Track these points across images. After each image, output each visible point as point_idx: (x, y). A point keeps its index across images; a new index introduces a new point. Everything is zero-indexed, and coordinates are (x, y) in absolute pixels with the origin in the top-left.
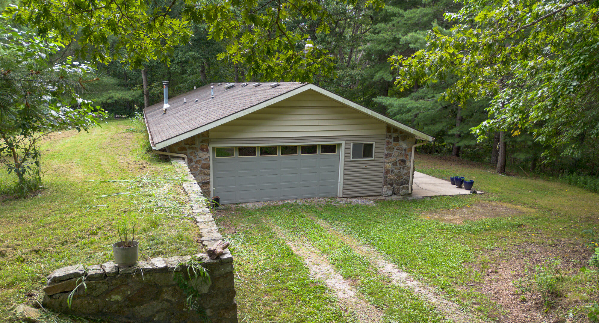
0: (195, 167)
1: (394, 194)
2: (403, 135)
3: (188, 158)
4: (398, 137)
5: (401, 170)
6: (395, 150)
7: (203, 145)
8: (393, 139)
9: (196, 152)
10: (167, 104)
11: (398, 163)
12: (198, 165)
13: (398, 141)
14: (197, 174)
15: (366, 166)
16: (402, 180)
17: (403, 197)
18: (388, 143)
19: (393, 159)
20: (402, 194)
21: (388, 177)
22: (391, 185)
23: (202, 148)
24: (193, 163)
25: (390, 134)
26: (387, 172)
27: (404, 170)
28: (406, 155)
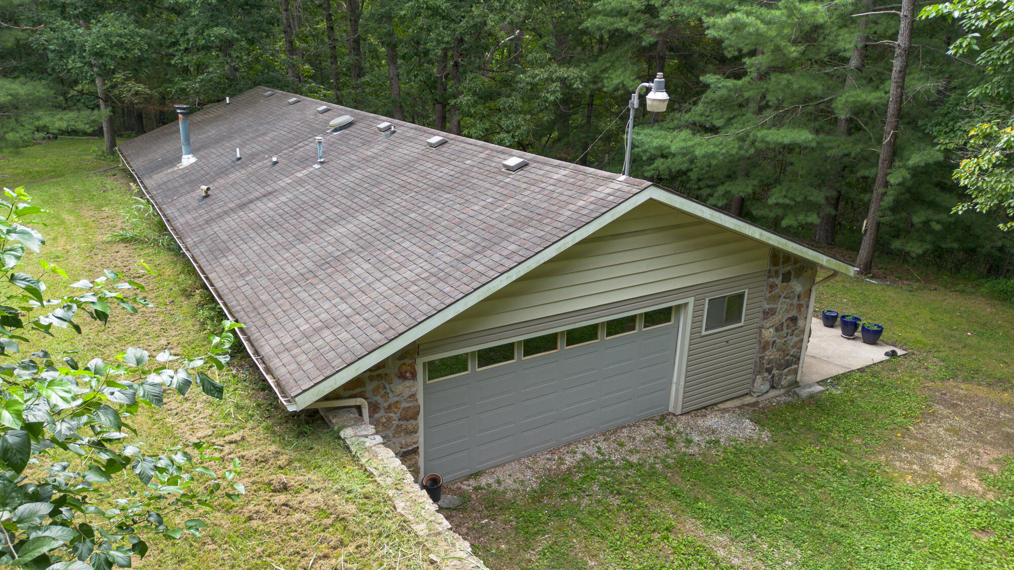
0: (384, 420)
1: (773, 387)
2: (798, 265)
3: (369, 404)
4: (789, 273)
5: (789, 337)
6: (782, 300)
7: (404, 364)
8: (780, 278)
9: (387, 386)
10: (190, 156)
11: (785, 325)
12: (392, 415)
13: (789, 281)
14: (391, 435)
15: (727, 342)
16: (788, 358)
17: (786, 389)
18: (772, 287)
19: (776, 319)
20: (786, 385)
21: (766, 358)
22: (769, 371)
23: (401, 373)
24: (382, 413)
25: (777, 268)
26: (764, 347)
27: (794, 337)
28: (800, 306)
